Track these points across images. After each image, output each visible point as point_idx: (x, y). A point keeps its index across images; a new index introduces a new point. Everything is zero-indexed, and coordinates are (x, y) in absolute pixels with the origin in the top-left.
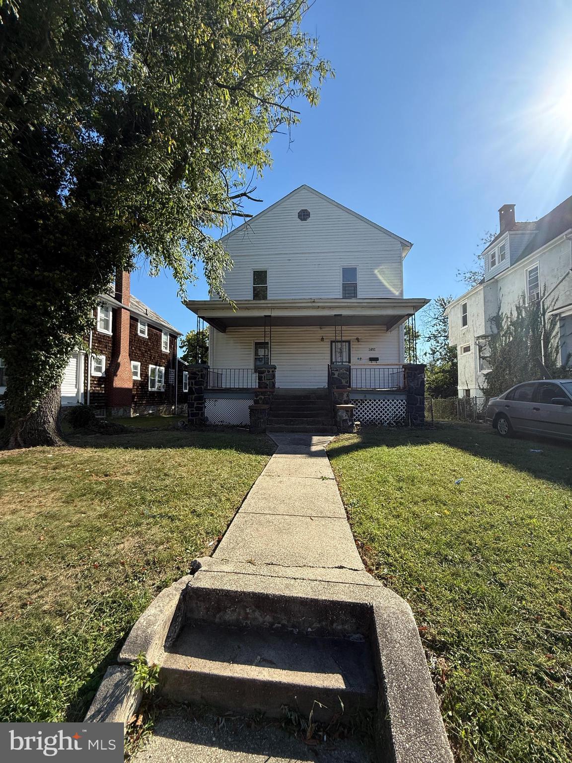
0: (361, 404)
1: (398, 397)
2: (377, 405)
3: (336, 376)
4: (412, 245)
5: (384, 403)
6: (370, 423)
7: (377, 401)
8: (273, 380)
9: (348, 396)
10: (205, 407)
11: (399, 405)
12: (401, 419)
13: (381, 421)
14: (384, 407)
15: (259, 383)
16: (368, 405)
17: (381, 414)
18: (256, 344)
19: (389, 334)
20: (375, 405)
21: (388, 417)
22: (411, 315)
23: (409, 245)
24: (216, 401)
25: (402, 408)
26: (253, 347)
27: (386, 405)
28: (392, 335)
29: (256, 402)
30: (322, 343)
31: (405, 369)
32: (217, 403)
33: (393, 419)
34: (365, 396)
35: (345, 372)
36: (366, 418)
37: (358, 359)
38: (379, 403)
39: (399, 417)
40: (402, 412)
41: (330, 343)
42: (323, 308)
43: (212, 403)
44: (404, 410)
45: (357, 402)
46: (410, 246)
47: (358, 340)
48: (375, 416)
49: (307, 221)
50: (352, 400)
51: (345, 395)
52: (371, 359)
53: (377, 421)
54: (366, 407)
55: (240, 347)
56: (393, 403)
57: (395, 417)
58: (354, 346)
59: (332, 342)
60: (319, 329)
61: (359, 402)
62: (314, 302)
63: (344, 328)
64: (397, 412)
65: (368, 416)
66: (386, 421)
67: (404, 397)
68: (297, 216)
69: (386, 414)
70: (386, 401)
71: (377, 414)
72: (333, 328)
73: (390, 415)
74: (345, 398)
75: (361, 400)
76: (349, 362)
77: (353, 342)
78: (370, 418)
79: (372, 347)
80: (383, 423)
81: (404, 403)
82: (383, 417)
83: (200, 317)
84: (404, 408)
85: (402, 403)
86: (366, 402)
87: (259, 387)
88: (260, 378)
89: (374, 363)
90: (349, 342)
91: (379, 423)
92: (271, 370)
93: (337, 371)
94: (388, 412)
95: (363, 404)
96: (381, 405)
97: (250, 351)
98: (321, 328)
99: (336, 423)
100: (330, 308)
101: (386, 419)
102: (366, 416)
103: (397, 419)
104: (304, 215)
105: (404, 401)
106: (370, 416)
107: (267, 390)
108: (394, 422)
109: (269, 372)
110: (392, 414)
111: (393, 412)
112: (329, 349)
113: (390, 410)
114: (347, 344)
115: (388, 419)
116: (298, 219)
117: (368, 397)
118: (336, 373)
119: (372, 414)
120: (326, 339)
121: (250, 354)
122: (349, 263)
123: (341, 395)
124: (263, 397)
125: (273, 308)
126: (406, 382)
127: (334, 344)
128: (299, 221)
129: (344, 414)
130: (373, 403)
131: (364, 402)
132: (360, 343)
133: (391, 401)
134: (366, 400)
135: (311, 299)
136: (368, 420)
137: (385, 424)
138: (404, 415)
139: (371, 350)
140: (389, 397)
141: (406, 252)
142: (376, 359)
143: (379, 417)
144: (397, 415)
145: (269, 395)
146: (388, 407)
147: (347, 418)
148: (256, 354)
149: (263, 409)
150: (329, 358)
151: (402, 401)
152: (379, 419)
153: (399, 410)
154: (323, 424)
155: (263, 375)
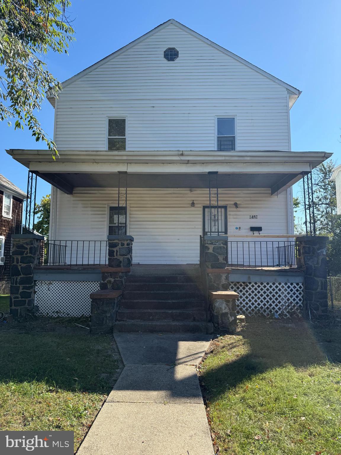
0: (244, 288)
1: (292, 279)
2: (265, 289)
3: (211, 251)
4: (300, 92)
5: (274, 287)
6: (256, 313)
7: (265, 284)
8: (129, 256)
9: (227, 278)
10: (35, 292)
11: (294, 290)
12: (297, 309)
13: (271, 311)
14: (274, 293)
15: (109, 259)
16: (253, 289)
17: (271, 302)
18: (112, 209)
19: (275, 198)
20: (262, 289)
21: (279, 305)
22: (307, 173)
23: (297, 92)
24: (50, 283)
25: (297, 293)
26: (107, 212)
27: (277, 290)
28: (278, 199)
29: (103, 287)
30: (193, 209)
31: (301, 242)
32: (51, 287)
33: (286, 309)
34: (249, 277)
35: (222, 245)
36: (250, 307)
37: (237, 228)
38: (268, 287)
39: (294, 306)
40: (297, 300)
41: (201, 209)
42: (195, 163)
43: (44, 287)
44: (300, 297)
45: (238, 285)
46: (298, 94)
47: (236, 205)
48: (262, 304)
49: (175, 62)
50: (232, 282)
51: (224, 277)
52: (253, 229)
53: (265, 311)
54: (250, 292)
55: (91, 213)
56: (286, 287)
57: (288, 306)
58: (231, 212)
59: (204, 208)
60: (189, 192)
61: (241, 285)
62: (182, 155)
63: (220, 190)
64: (291, 300)
65: (253, 304)
66: (277, 312)
67: (300, 279)
68: (163, 56)
69: (276, 302)
70: (277, 284)
71: (265, 302)
72: (206, 191)
73: (282, 302)
74: (223, 281)
75: (244, 283)
76: (226, 232)
77: (230, 207)
78: (256, 307)
79: (254, 213)
80: (274, 315)
81: (300, 287)
82: (273, 305)
83: (33, 172)
84: (300, 294)
85: (298, 287)
86: (250, 286)
87: (110, 265)
88: (111, 253)
89: (256, 233)
90: (225, 207)
91: (268, 315)
92: (126, 243)
93: (212, 244)
94: (279, 299)
95: (247, 289)
96: (271, 290)
97: (104, 218)
98: (191, 191)
99: (212, 319)
100: (203, 163)
101: (276, 308)
102: (250, 304)
103: (291, 309)
104: (171, 55)
105: (300, 284)
106: (256, 304)
107: (118, 269)
108: (288, 312)
109: (123, 245)
110: (285, 302)
111: (286, 299)
112: (201, 216)
113: (282, 296)
114: (223, 210)
115: (279, 309)
116: (165, 59)
117: (254, 279)
118: (211, 247)
119: (259, 301)
120: (197, 204)
121: (104, 221)
122: (226, 112)
123: (219, 277)
124: (112, 280)
125: (129, 162)
126: (302, 260)
127: (206, 210)
128: (166, 61)
129: (224, 306)
130: (259, 286)
131: (247, 286)
132: (238, 209)
133: (283, 284)
134: (250, 283)
135: (178, 151)
136: (253, 310)
137: (277, 315)
138: (300, 303)
139: (253, 217)
140: (280, 279)
141: (293, 101)
142: (259, 229)
143: (267, 305)
144: (291, 303)
145: (121, 277)
146: (280, 293)
147: (227, 310)
148: (111, 220)
149: (110, 299)
150: (201, 227)
151: (298, 284)
152: (268, 308)
153: (294, 297)
154: (194, 320)
155: (115, 249)
